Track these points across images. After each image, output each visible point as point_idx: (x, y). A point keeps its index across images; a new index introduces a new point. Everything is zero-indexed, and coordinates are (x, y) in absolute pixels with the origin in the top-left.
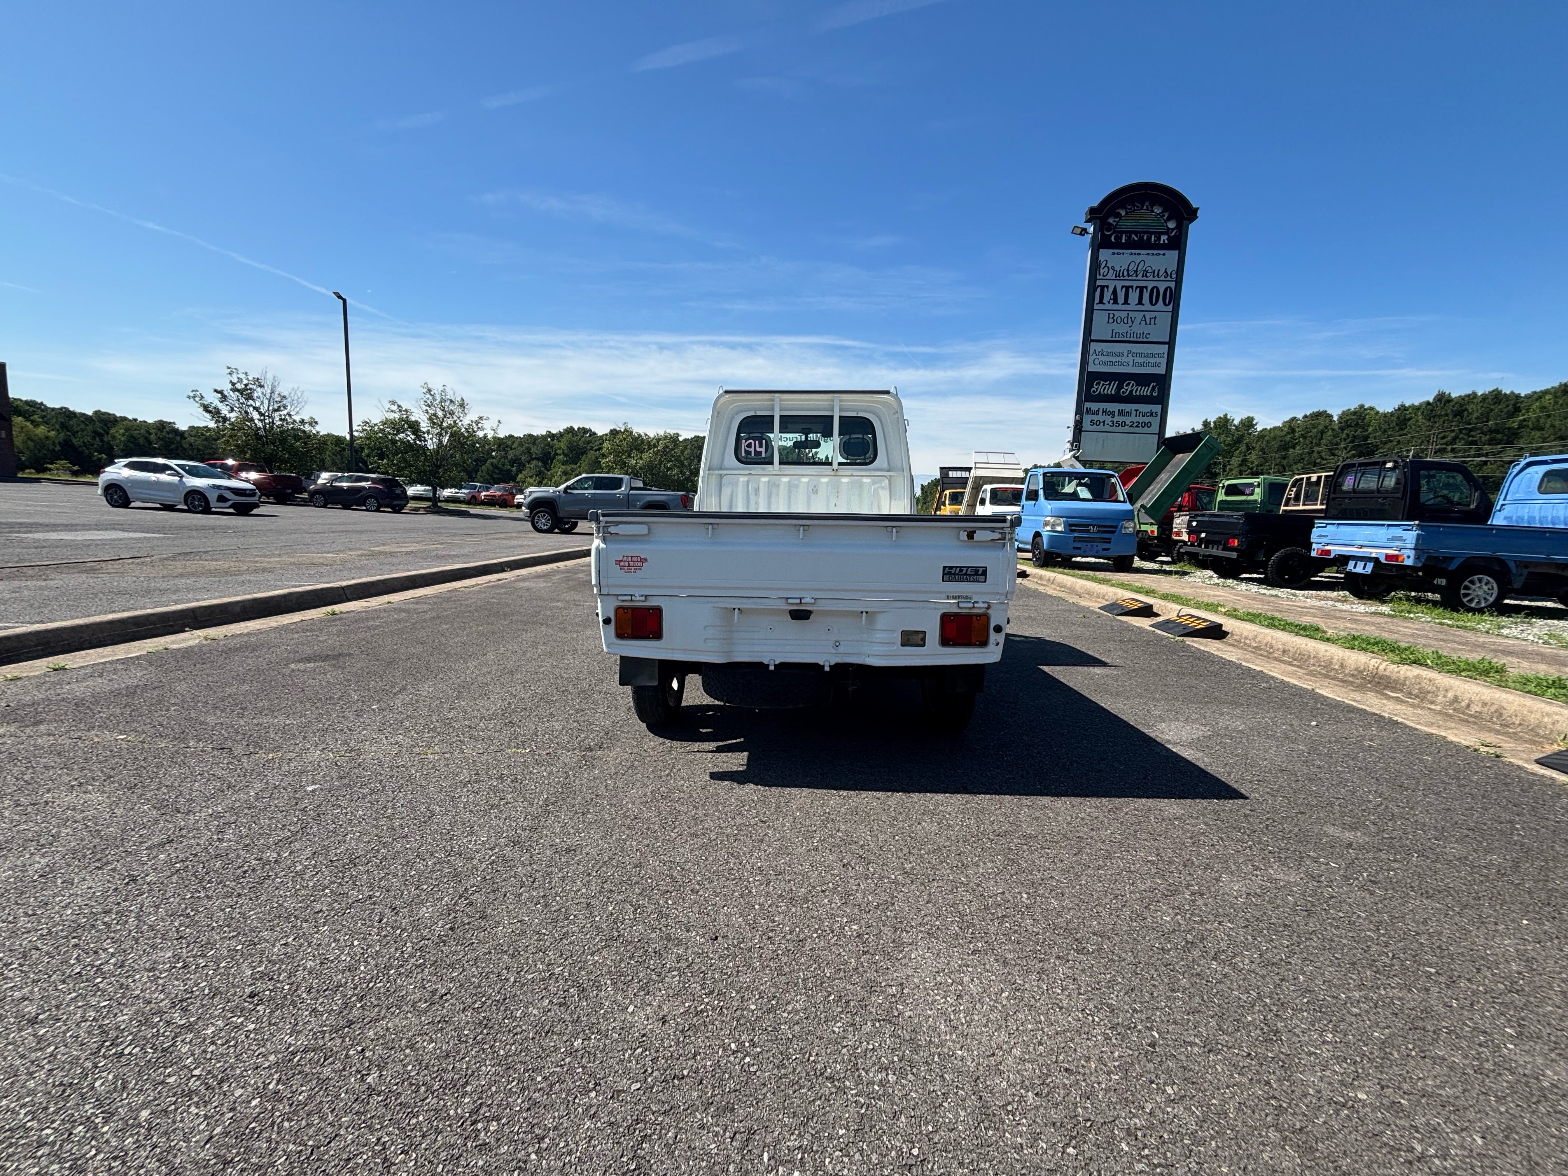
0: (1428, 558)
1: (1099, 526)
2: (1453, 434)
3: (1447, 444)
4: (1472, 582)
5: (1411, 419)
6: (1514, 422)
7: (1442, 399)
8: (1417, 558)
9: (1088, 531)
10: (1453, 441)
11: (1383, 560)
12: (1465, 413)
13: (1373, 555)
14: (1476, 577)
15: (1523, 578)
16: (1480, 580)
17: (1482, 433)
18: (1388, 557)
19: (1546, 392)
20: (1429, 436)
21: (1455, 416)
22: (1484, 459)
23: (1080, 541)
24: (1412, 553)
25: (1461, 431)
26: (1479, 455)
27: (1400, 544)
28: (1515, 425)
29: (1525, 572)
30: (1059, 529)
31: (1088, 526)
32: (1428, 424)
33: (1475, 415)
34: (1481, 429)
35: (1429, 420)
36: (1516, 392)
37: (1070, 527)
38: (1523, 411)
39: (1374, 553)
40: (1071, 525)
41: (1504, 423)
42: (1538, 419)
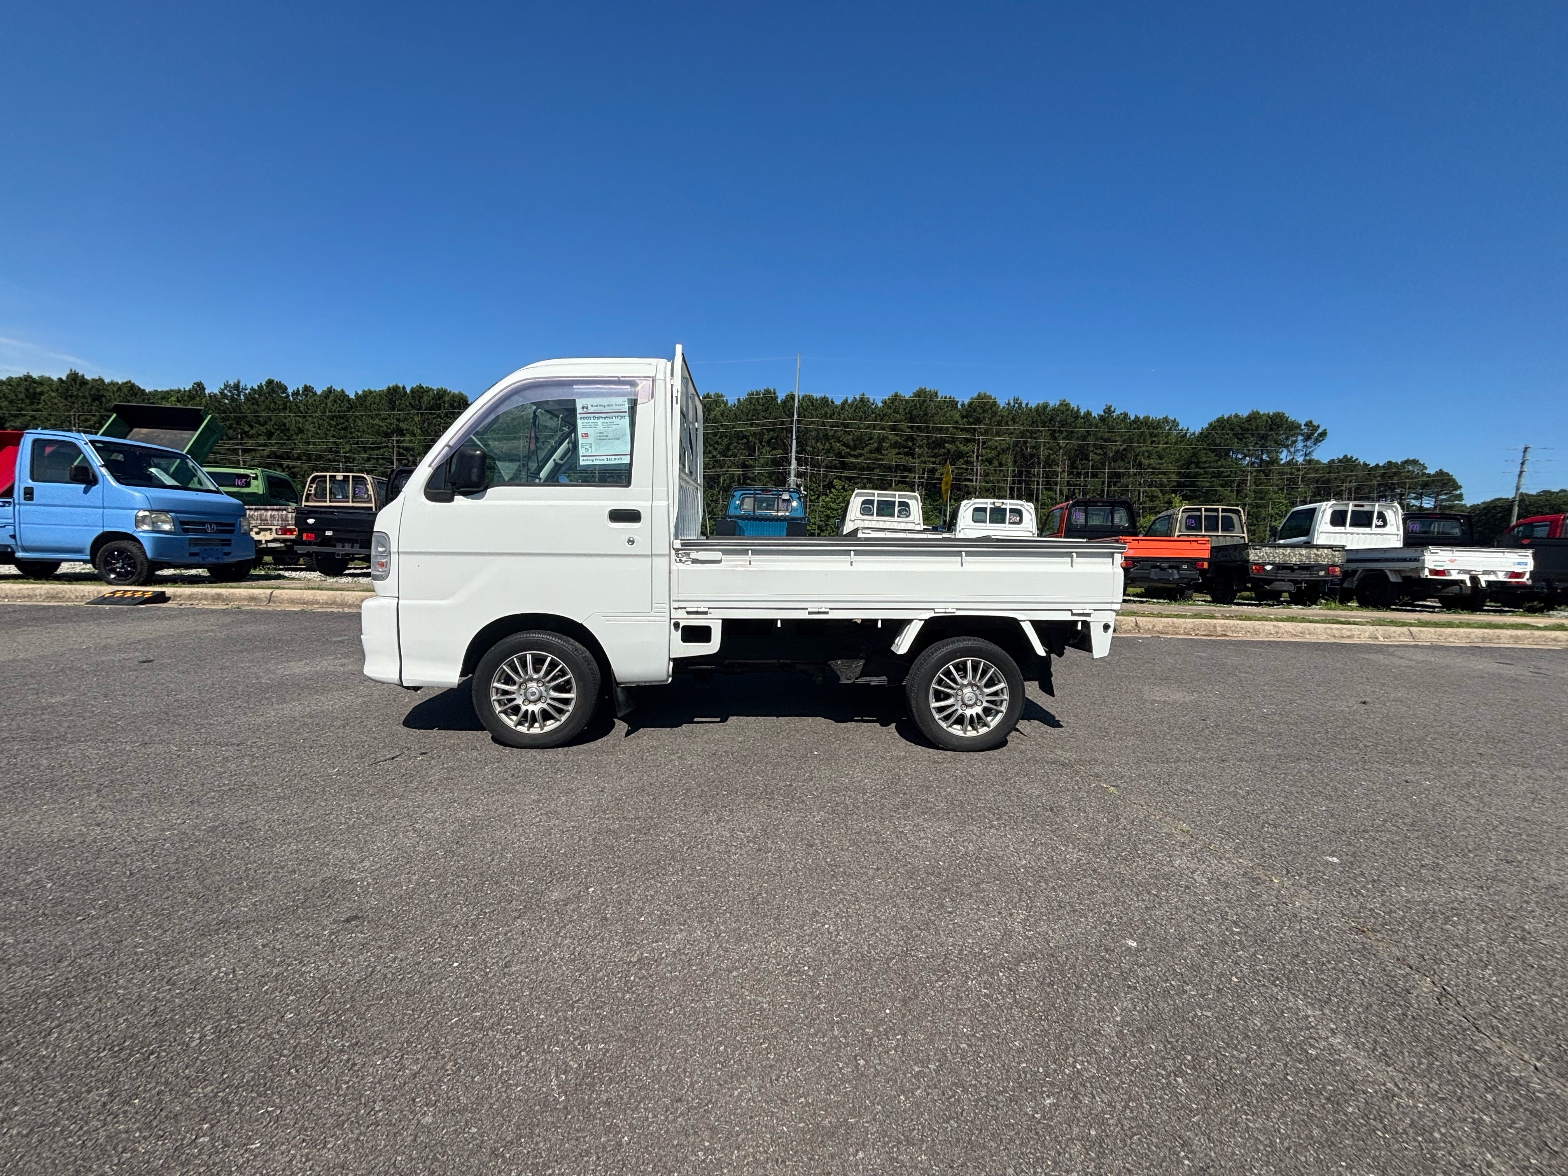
1: (217, 524)
9: (205, 531)
23: (196, 545)
30: (167, 527)
31: (204, 524)
37: (182, 525)
40: (182, 523)
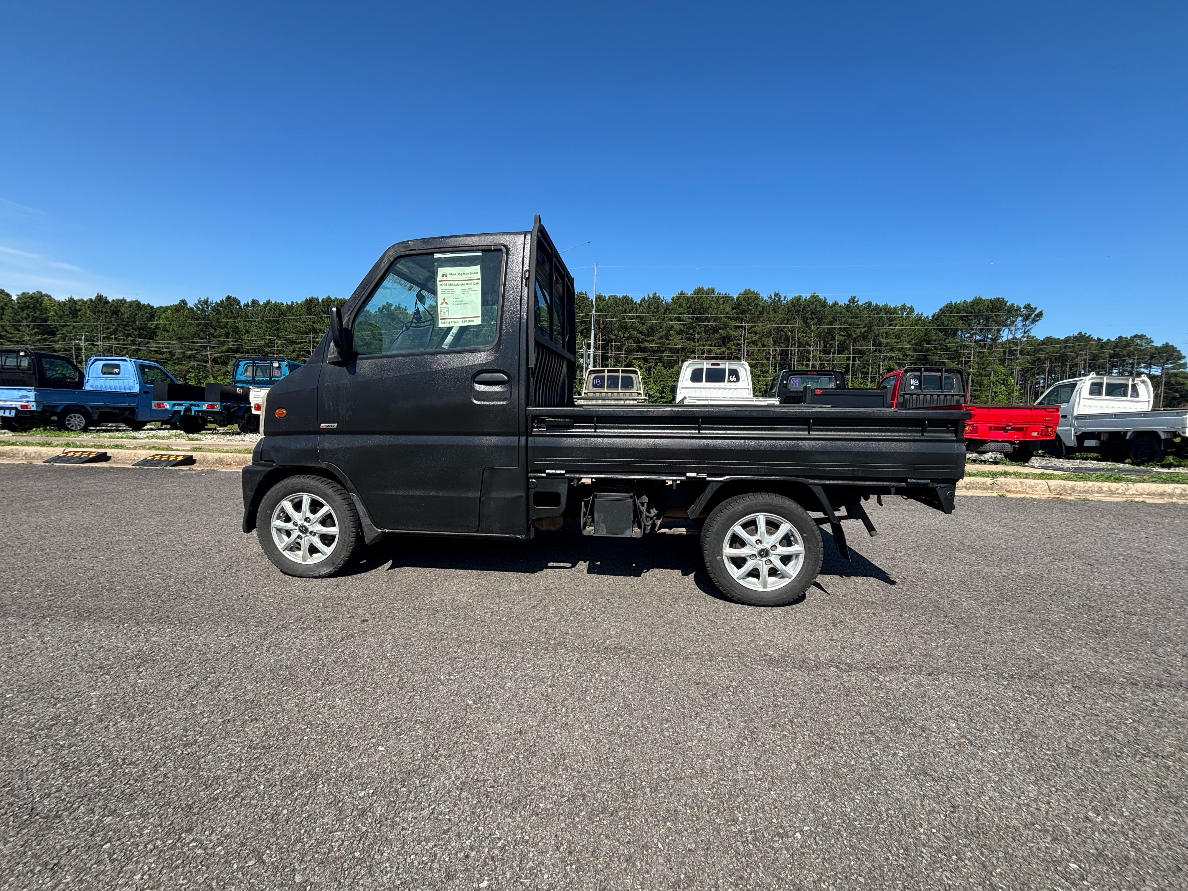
0: (44, 406)
2: (114, 327)
3: (111, 333)
4: (71, 417)
5: (80, 310)
6: (152, 324)
7: (100, 298)
8: (38, 406)
10: (115, 331)
11: (20, 408)
12: (120, 313)
13: (14, 406)
14: (72, 415)
15: (97, 414)
16: (75, 416)
17: (133, 329)
18: (22, 406)
19: (167, 308)
20: (97, 326)
21: (113, 314)
22: (137, 347)
24: (34, 404)
25: (119, 325)
26: (135, 344)
27: (27, 399)
28: (153, 326)
29: (98, 411)
32: (94, 316)
33: (126, 316)
34: (132, 326)
35: (94, 313)
36: (151, 305)
38: (156, 318)
39: (14, 404)
41: (146, 324)
42: (165, 324)
